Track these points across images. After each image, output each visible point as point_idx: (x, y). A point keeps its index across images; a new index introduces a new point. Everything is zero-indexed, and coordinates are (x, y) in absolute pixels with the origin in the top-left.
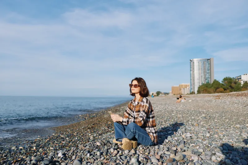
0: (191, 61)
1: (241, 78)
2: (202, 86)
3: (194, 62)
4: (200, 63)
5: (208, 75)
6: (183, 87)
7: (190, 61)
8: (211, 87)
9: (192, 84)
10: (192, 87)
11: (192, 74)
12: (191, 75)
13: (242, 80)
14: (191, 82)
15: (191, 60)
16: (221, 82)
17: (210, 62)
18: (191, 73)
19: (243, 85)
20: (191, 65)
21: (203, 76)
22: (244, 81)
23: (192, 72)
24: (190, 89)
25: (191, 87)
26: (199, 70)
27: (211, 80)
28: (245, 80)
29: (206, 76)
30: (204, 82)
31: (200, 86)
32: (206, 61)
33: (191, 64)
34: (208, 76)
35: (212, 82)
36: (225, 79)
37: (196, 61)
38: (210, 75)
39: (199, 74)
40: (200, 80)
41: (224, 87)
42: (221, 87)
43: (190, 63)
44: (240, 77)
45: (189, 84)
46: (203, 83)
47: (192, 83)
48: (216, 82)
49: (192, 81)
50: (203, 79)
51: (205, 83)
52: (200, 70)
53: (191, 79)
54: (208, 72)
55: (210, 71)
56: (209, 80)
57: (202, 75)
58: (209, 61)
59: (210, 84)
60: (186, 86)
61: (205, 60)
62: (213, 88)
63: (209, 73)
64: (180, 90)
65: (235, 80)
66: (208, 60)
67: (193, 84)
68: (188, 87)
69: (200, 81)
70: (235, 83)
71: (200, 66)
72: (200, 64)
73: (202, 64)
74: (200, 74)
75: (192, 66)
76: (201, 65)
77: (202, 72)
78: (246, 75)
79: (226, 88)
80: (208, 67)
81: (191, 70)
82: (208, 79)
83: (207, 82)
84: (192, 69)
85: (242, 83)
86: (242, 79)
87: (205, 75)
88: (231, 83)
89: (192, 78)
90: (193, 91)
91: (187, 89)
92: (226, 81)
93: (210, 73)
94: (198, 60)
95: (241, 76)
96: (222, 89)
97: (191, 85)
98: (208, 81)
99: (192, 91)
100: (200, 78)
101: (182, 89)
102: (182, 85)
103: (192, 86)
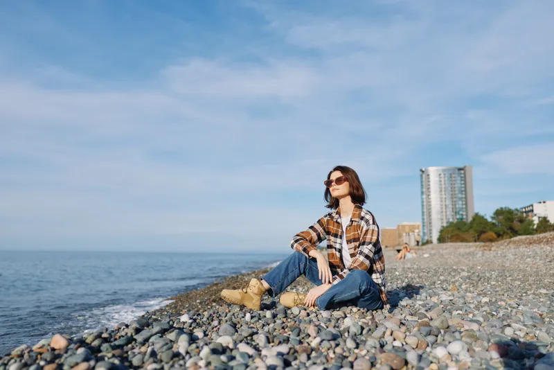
0: (423, 172)
1: (532, 211)
2: (447, 227)
3: (428, 175)
4: (442, 175)
5: (460, 202)
6: (407, 230)
7: (421, 173)
8: (467, 231)
9: (425, 224)
10: (426, 231)
11: (425, 200)
12: (423, 202)
13: (536, 215)
14: (423, 219)
15: (424, 169)
16: (490, 220)
17: (465, 174)
18: (422, 199)
19: (539, 226)
20: (422, 182)
21: (451, 206)
22: (539, 217)
23: (424, 196)
24: (421, 234)
25: (423, 229)
26: (441, 191)
27: (467, 215)
28: (543, 215)
29: (457, 206)
30: (453, 219)
31: (443, 227)
32: (457, 171)
33: (424, 179)
34: (460, 206)
35: (470, 219)
36: (499, 213)
37: (433, 171)
38: (466, 204)
39: (441, 201)
40: (444, 214)
41: (496, 229)
42: (491, 229)
43: (421, 176)
44: (531, 208)
45: (419, 223)
46: (451, 220)
47: (425, 221)
48: (478, 218)
49: (425, 217)
50: (449, 212)
51: (455, 221)
52: (443, 193)
53: (423, 212)
54: (460, 196)
55: (466, 194)
56: (462, 215)
57: (447, 203)
58: (462, 172)
59: (465, 224)
60: (412, 228)
61: (454, 169)
62: (472, 231)
63: (462, 198)
64: (400, 236)
65: (519, 214)
66: (460, 169)
67: (427, 223)
68: (417, 231)
69: (444, 218)
70: (521, 221)
71: (443, 183)
72: (442, 179)
73: (446, 179)
74: (444, 200)
75: (424, 184)
76: (445, 181)
77: (448, 196)
78: (544, 202)
79: (501, 233)
80: (460, 186)
81: (422, 193)
82: (461, 213)
83: (458, 219)
84: (424, 190)
85: (536, 221)
86: (535, 212)
87: (454, 205)
88: (511, 220)
89: (425, 210)
90: (429, 239)
91: (416, 234)
92: (501, 217)
93: (466, 198)
94: (437, 170)
95: (532, 206)
96: (492, 234)
97: (423, 226)
98: (461, 217)
99: (426, 238)
100: (444, 210)
101: (404, 234)
102: (403, 226)
103: (425, 227)
